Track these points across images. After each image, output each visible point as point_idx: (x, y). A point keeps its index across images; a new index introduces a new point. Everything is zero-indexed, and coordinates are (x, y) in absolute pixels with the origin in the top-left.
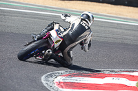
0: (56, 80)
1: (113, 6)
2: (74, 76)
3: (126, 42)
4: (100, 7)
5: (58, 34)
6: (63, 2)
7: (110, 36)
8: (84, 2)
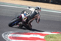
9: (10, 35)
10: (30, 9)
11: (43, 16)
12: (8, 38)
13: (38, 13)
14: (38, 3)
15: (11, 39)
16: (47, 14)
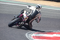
1: (57, 3)
2: (40, 33)
4: (51, 3)
5: (26, 15)
6: (35, 1)
7: (56, 16)
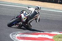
0: (16, 36)
2: (25, 34)
3: (48, 18)
4: (36, 3)
5: (24, 15)
8: (29, 1)
9: (18, 35)
10: (30, 9)
11: (52, 16)
12: (16, 38)
13: (38, 13)
14: (46, 3)
15: (19, 39)
16: (55, 14)
